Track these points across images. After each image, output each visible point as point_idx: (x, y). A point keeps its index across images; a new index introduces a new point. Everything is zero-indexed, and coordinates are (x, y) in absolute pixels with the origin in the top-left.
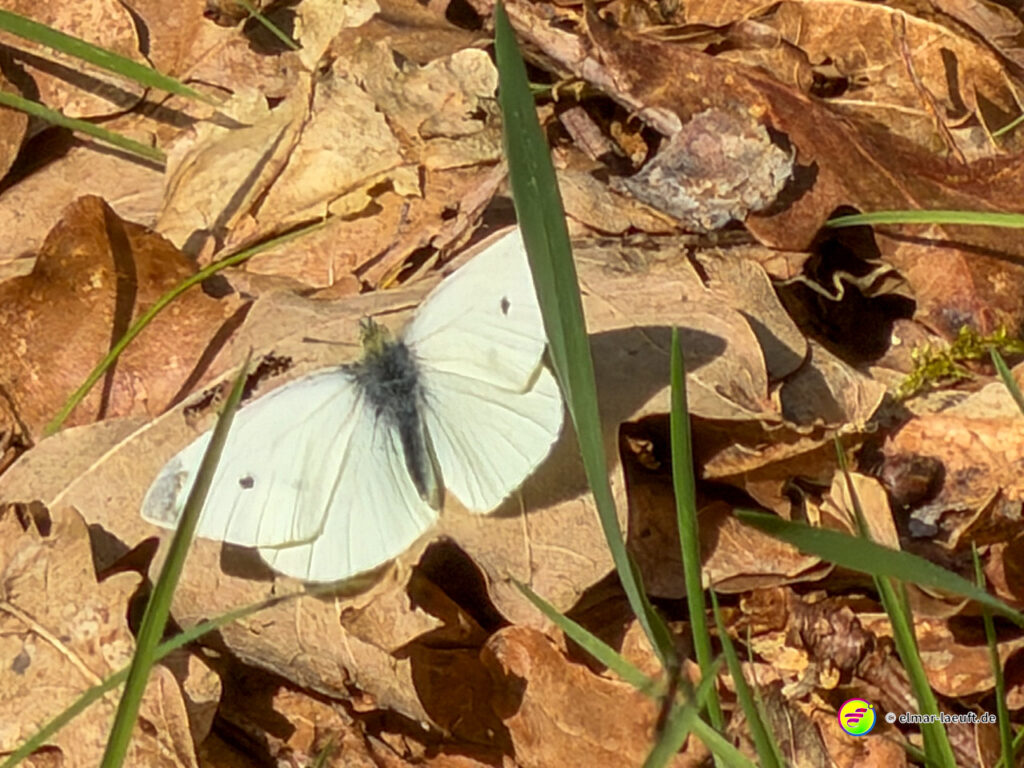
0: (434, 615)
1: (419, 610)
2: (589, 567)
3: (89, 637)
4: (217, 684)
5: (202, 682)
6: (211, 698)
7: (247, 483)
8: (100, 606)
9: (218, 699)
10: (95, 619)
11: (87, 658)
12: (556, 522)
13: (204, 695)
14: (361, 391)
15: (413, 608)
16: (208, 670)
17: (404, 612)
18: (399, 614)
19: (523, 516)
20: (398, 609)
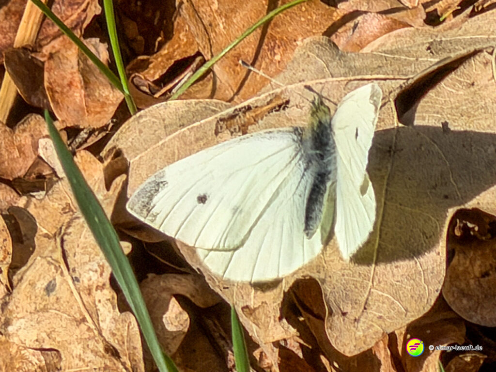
0: (294, 327)
1: (284, 321)
2: (402, 313)
3: (91, 283)
4: (186, 320)
5: (176, 318)
6: (181, 328)
7: (202, 199)
8: (101, 264)
9: (186, 330)
10: (96, 271)
11: (86, 298)
12: (394, 276)
13: (176, 326)
14: (300, 150)
15: (280, 319)
16: (181, 309)
17: (275, 321)
18: (272, 321)
19: (373, 265)
20: (272, 318)
